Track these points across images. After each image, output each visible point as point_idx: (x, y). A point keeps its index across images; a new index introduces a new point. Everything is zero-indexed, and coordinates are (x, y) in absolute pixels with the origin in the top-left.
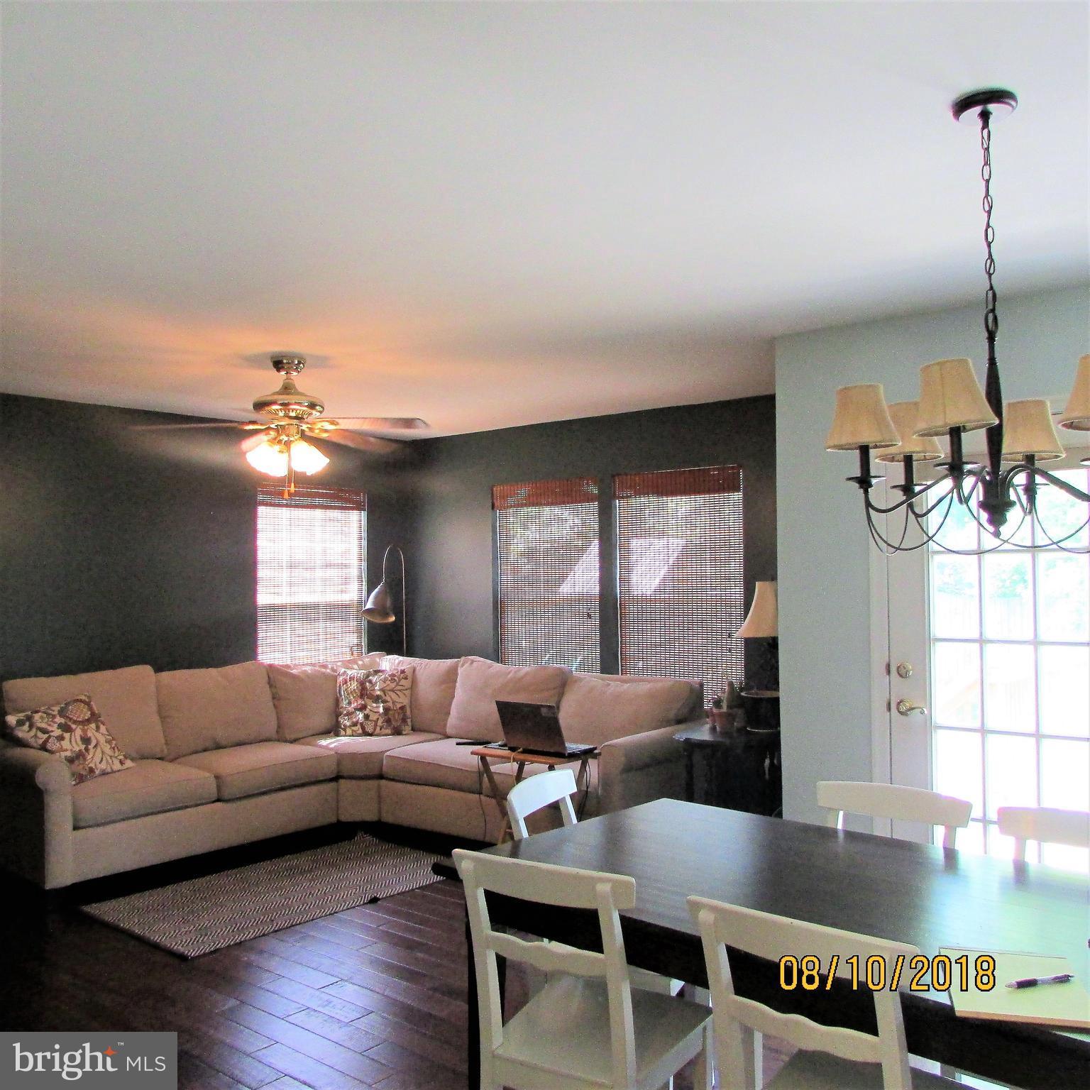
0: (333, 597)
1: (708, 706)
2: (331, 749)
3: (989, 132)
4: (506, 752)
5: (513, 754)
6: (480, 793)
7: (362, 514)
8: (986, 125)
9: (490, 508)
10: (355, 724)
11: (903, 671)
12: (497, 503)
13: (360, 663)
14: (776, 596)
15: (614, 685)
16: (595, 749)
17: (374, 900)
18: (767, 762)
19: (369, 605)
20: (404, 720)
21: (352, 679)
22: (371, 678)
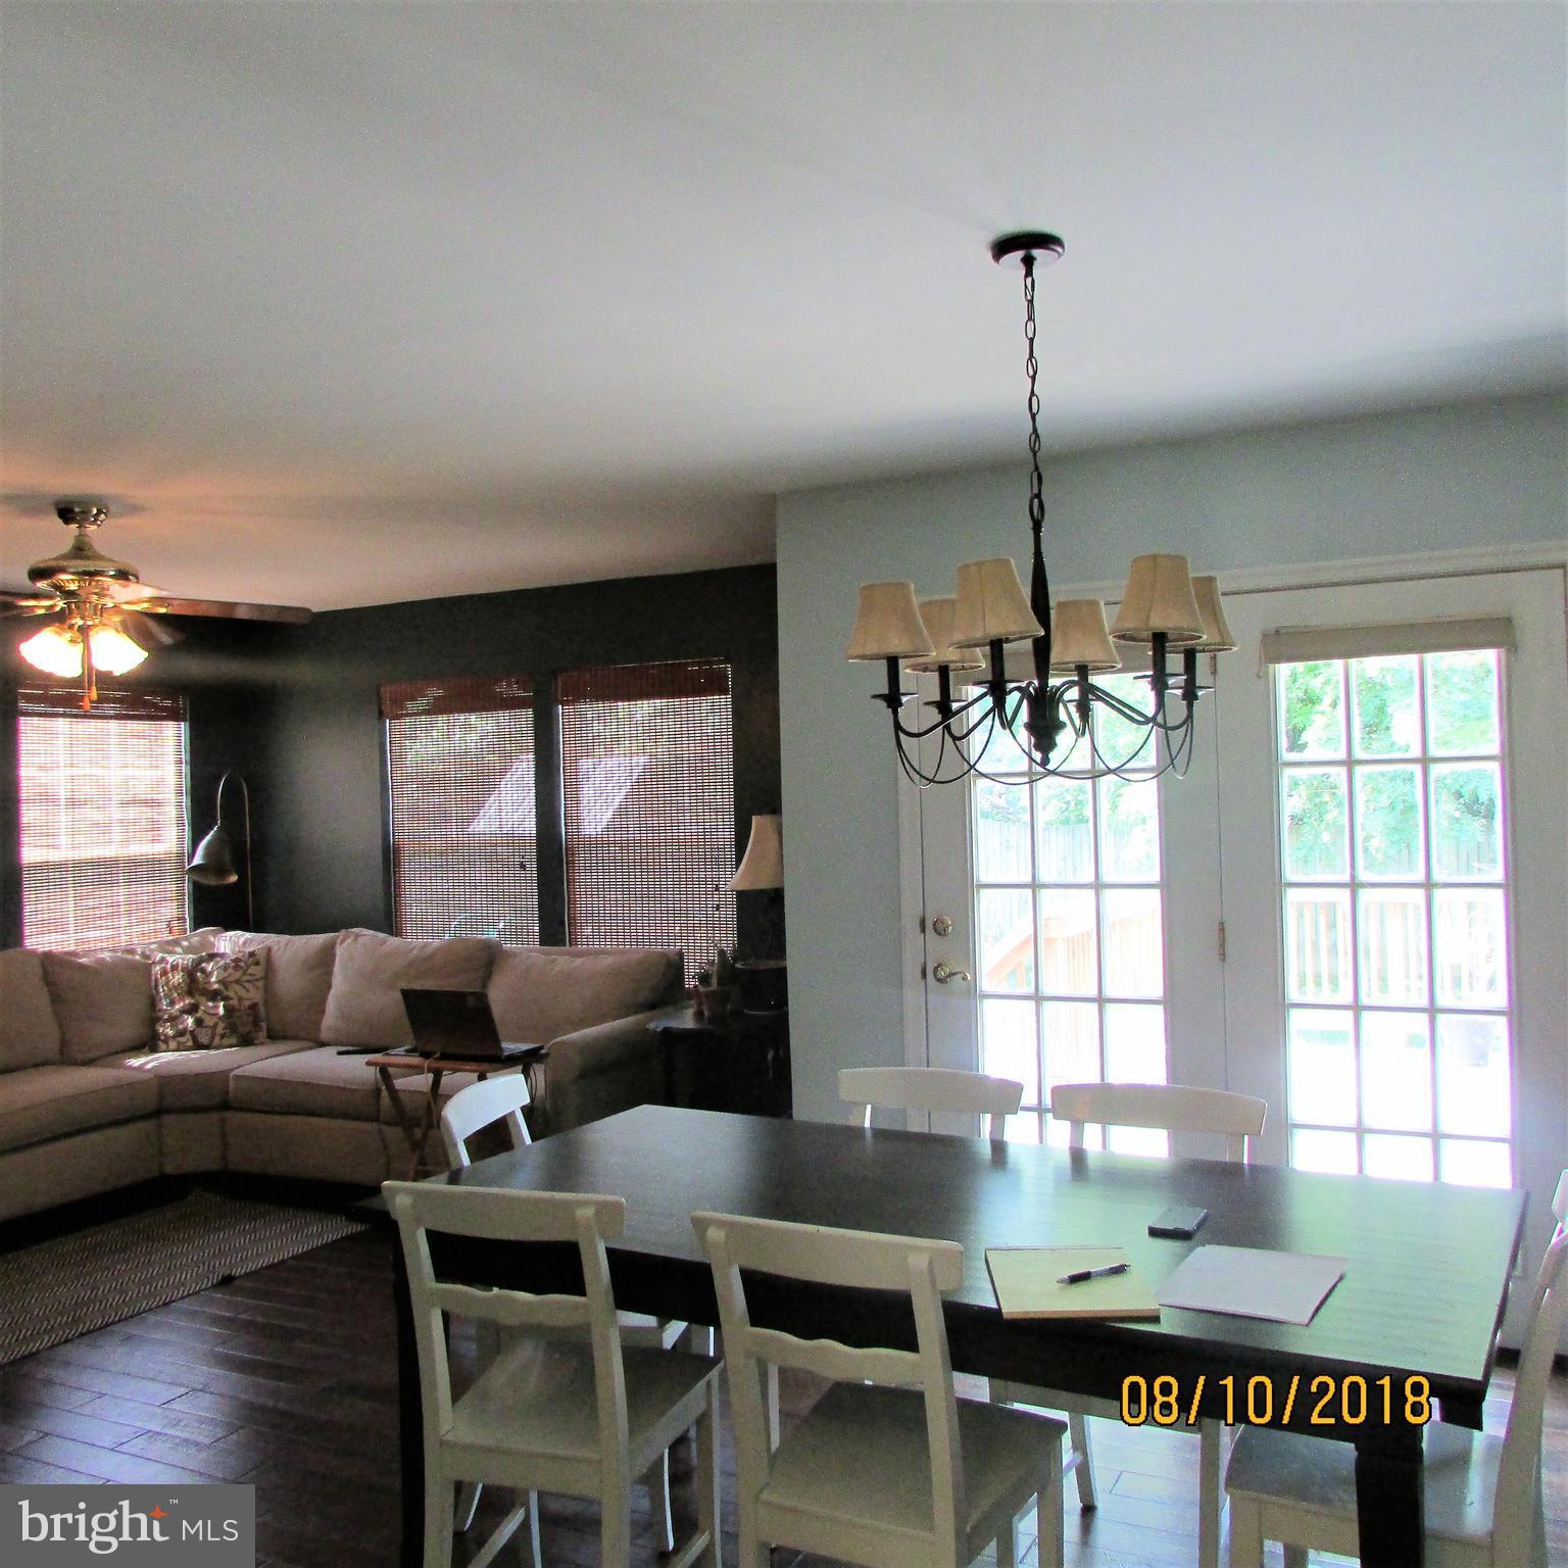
0: (141, 849)
1: (690, 983)
2: (149, 1070)
3: (1033, 282)
4: (415, 1060)
5: (426, 1063)
6: (377, 1120)
7: (183, 726)
8: (1029, 273)
9: (377, 714)
10: (181, 1033)
11: (940, 927)
12: (386, 709)
13: (185, 943)
14: (780, 834)
15: (561, 960)
16: (542, 1048)
17: (227, 1281)
18: (770, 1055)
19: (198, 860)
20: (256, 1023)
21: (174, 968)
22: (203, 965)
